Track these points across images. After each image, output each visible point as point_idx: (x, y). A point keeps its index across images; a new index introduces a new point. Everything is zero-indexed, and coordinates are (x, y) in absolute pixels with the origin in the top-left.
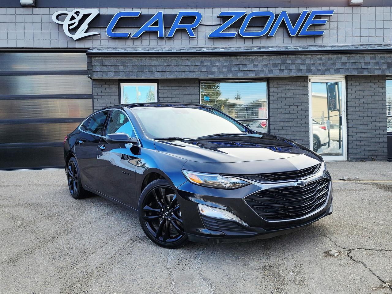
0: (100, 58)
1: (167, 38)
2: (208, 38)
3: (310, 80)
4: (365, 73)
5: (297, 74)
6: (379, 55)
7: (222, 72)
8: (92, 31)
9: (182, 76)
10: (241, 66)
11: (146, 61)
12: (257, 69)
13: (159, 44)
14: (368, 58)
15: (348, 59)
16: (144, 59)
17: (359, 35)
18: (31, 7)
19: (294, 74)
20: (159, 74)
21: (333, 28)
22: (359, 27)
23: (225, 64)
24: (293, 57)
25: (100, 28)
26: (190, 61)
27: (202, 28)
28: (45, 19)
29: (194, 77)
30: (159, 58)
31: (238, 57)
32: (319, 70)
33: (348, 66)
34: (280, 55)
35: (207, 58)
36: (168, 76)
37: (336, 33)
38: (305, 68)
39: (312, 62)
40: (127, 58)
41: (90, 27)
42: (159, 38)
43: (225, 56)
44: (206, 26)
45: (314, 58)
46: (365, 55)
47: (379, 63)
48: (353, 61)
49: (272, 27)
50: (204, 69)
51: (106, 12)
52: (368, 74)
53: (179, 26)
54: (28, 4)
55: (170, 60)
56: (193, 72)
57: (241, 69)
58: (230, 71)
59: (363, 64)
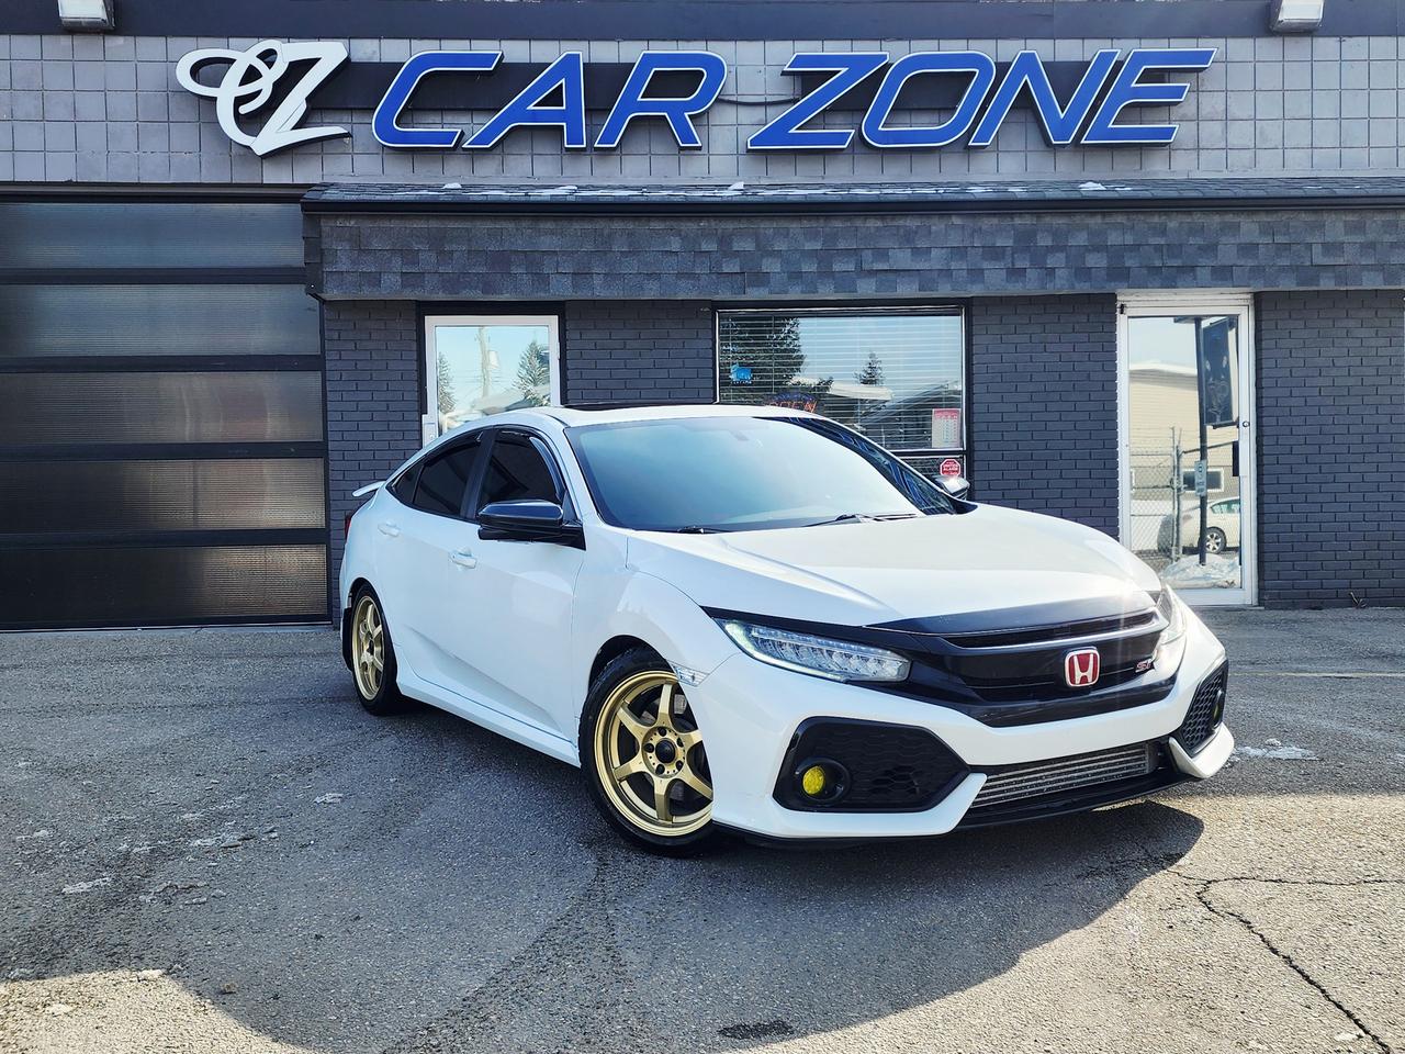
0: (352, 223)
1: (597, 149)
2: (748, 151)
3: (1122, 307)
4: (1327, 284)
5: (1073, 287)
6: (1380, 218)
7: (796, 276)
8: (322, 124)
9: (651, 292)
10: (867, 255)
11: (516, 236)
12: (926, 266)
13: (567, 172)
14: (1336, 226)
15: (1263, 232)
16: (510, 225)
17: (1307, 142)
18: (98, 33)
19: (1061, 284)
20: (568, 281)
21: (1209, 117)
22: (1306, 112)
23: (808, 246)
24: (1059, 222)
25: (351, 109)
26: (680, 235)
27: (727, 115)
28: (151, 76)
29: (693, 296)
30: (565, 224)
31: (858, 223)
32: (1154, 271)
33: (1264, 256)
34: (1012, 216)
35: (743, 225)
36: (600, 290)
37: (1220, 133)
38: (1104, 263)
39: (1129, 239)
40: (451, 225)
41: (313, 109)
42: (567, 149)
43: (809, 218)
44: (741, 109)
45: (1136, 228)
46: (1325, 215)
47: (1379, 246)
48: (1280, 239)
49: (983, 109)
50: (731, 267)
51: (374, 52)
52: (1335, 288)
53: (643, 106)
54: (88, 23)
55: (606, 232)
56: (691, 276)
57: (866, 267)
58: (826, 274)
59: (1317, 249)
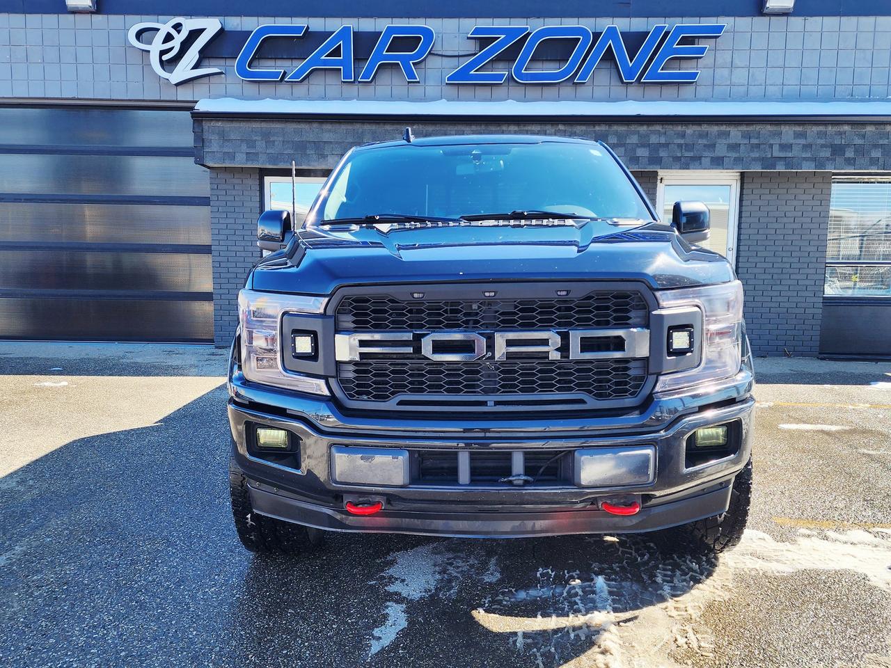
0: (220, 124)
2: (447, 84)
3: (662, 179)
4: (780, 168)
6: (816, 129)
8: (209, 66)
11: (310, 132)
13: (344, 95)
14: (788, 133)
15: (744, 137)
16: (307, 127)
17: (780, 81)
18: (88, 13)
21: (721, 65)
22: (781, 64)
24: (621, 129)
27: (433, 62)
30: (337, 126)
31: (504, 128)
32: (677, 159)
33: (743, 151)
34: (594, 127)
35: (438, 128)
37: (727, 76)
38: (647, 154)
39: (663, 140)
40: (274, 126)
41: (203, 57)
43: (477, 124)
45: (667, 133)
46: (783, 127)
47: (814, 147)
48: (754, 141)
49: (584, 60)
53: (387, 57)
54: (83, 8)
59: (776, 148)
